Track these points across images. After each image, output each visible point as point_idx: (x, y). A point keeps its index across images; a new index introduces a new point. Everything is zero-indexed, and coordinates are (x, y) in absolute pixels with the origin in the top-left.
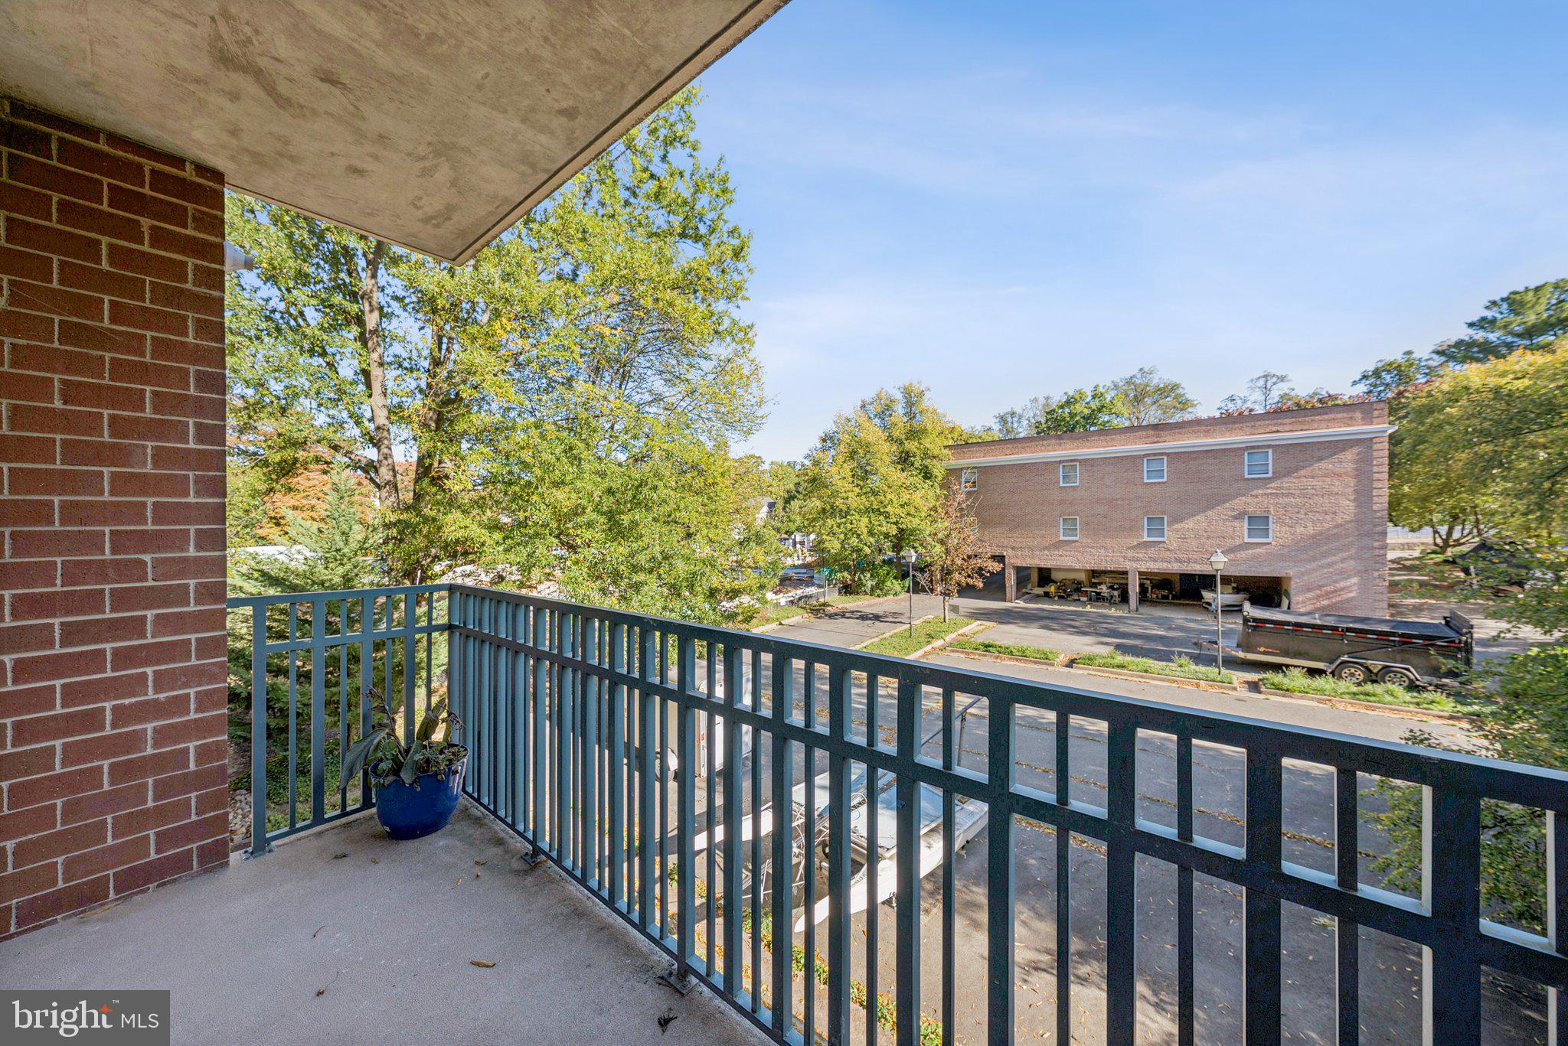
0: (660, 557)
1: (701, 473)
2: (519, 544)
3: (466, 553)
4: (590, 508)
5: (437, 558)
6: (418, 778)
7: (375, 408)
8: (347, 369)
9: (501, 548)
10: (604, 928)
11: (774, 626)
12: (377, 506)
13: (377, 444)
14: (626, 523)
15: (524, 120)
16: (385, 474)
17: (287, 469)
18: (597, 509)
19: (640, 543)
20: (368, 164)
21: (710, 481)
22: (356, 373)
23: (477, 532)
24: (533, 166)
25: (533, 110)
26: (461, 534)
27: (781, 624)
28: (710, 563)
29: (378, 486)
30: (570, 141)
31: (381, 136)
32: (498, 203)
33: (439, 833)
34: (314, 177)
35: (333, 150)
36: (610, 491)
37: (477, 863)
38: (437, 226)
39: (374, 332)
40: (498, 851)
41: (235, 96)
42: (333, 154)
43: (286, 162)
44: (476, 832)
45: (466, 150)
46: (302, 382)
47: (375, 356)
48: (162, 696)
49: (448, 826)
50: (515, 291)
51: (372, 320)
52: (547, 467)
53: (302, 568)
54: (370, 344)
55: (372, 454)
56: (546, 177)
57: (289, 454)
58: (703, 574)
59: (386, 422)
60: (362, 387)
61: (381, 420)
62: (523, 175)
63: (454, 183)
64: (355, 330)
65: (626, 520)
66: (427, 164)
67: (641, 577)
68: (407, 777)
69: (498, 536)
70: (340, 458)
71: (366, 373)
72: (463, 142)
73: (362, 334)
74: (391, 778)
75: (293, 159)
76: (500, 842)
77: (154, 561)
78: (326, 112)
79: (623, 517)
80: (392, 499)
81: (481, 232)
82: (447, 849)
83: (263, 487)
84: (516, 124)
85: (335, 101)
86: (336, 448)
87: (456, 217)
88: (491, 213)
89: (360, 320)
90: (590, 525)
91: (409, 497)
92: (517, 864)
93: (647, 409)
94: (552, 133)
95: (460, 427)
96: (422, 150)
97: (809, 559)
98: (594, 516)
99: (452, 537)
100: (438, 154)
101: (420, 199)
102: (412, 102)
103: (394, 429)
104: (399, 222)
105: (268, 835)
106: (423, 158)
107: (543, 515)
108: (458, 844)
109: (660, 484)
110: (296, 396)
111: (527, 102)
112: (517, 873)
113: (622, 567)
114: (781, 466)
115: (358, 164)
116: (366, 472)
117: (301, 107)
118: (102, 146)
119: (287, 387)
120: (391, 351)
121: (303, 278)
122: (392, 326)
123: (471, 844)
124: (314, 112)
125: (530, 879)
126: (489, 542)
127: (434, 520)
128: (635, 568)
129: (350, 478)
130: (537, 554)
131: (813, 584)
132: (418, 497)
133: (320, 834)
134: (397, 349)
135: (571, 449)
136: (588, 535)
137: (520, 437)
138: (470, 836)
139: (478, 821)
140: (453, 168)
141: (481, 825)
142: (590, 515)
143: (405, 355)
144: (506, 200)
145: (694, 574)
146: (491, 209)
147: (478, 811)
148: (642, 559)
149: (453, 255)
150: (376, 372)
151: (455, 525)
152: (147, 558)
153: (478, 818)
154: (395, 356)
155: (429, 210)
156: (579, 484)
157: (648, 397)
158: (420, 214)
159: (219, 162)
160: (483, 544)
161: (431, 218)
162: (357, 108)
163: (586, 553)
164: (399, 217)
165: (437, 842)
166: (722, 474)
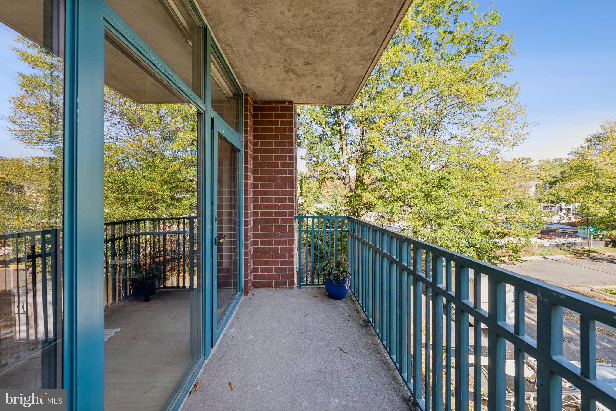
0: (452, 213)
1: (480, 169)
2: (388, 205)
3: (370, 207)
4: (417, 190)
5: (362, 209)
6: (335, 279)
7: (344, 159)
8: (337, 148)
9: (382, 206)
10: (386, 363)
11: (539, 258)
12: (345, 191)
13: (345, 171)
14: (434, 196)
15: (359, 45)
16: (347, 181)
17: (324, 180)
18: (421, 190)
19: (441, 205)
20: (321, 84)
21: (486, 174)
22: (340, 149)
23: (374, 200)
24: (366, 60)
25: (361, 40)
26: (368, 200)
27: (544, 257)
28: (485, 217)
29: (345, 184)
30: (376, 43)
31: (322, 73)
32: (358, 79)
33: (342, 301)
34: (310, 93)
35: (312, 83)
36: (426, 182)
37: (349, 316)
38: (342, 95)
39: (344, 135)
40: (357, 315)
41: (291, 80)
42: (312, 85)
43: (304, 92)
44: (352, 305)
45: (344, 65)
46: (327, 154)
47: (344, 142)
48: (282, 239)
49: (344, 300)
50: (386, 107)
51: (343, 131)
52: (399, 174)
53: (326, 210)
54: (343, 139)
55: (344, 174)
56: (371, 61)
57: (323, 176)
58: (478, 222)
59: (347, 164)
60: (341, 153)
61: (346, 163)
62: (363, 64)
63: (343, 78)
64: (339, 135)
65: (434, 194)
66: (335, 76)
67: (442, 221)
68: (332, 278)
69: (381, 201)
70: (335, 176)
71: (342, 148)
72: (342, 63)
73: (341, 136)
74: (328, 277)
75: (305, 91)
76: (358, 312)
77: (281, 204)
78: (309, 74)
79: (433, 193)
80: (349, 189)
81: (355, 91)
82: (342, 307)
83: (318, 186)
84: (357, 48)
85: (309, 68)
86: (334, 173)
87: (347, 89)
88: (356, 83)
89: (340, 132)
90: (417, 197)
91: (353, 188)
92: (361, 322)
93: (448, 142)
94: (369, 44)
95: (368, 162)
96: (332, 72)
97: (573, 220)
98: (419, 193)
99: (365, 201)
100: (337, 71)
101: (336, 88)
102: (327, 58)
103: (349, 165)
104: (332, 98)
105: (302, 284)
106: (334, 74)
107: (397, 193)
108: (346, 307)
109: (452, 178)
110: (326, 159)
111: (358, 38)
112: (361, 325)
113: (432, 216)
114: (548, 162)
115: (318, 85)
116: (342, 180)
117: (303, 75)
118: (273, 105)
119: (323, 157)
120: (348, 140)
121: (327, 123)
122: (349, 131)
123: (349, 309)
124: (306, 75)
125: (364, 330)
126: (378, 203)
127: (360, 195)
128: (438, 217)
129: (339, 182)
130: (395, 209)
131: (577, 236)
132: (356, 187)
133: (313, 288)
134: (350, 139)
135: (408, 165)
136: (416, 201)
137: (388, 163)
138: (350, 306)
139: (353, 302)
140: (342, 73)
141: (354, 304)
142: (417, 193)
143: (353, 140)
144: (360, 76)
145: (473, 222)
146: (356, 82)
147: (354, 299)
148: (442, 213)
149: (349, 103)
150: (344, 147)
151: (366, 197)
152: (279, 204)
153: (353, 301)
154: (350, 141)
155: (339, 90)
156: (412, 180)
157: (449, 137)
158: (337, 93)
159: (291, 99)
160: (376, 204)
161: (341, 92)
162: (314, 68)
163: (415, 209)
164: (331, 96)
165: (340, 303)
166: (495, 170)
